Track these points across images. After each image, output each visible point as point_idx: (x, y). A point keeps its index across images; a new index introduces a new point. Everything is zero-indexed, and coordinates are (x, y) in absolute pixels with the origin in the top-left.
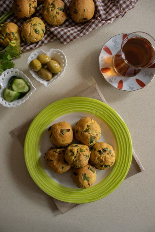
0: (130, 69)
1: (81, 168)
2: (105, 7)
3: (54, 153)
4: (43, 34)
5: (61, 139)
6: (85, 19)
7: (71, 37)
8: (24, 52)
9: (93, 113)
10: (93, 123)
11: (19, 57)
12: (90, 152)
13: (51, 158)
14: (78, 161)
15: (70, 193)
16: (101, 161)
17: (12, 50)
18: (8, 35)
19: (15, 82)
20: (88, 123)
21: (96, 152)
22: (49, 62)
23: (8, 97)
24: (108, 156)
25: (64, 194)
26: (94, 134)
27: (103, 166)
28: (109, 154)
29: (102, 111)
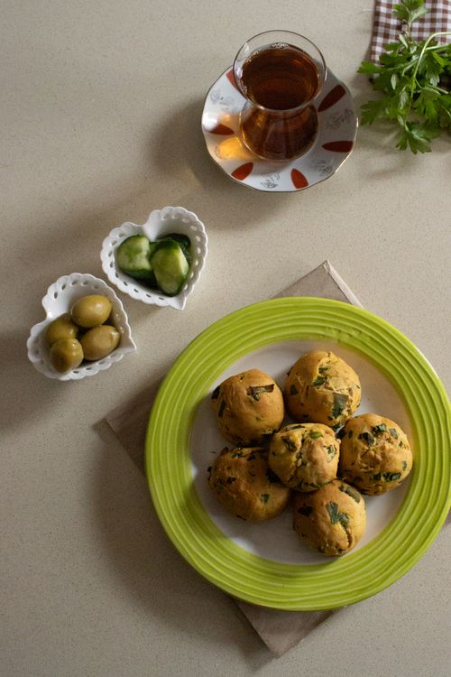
1: (319, 487)
3: (237, 457)
5: (253, 412)
9: (330, 337)
10: (335, 360)
12: (339, 440)
13: (228, 474)
14: (308, 465)
16: (375, 462)
20: (321, 363)
21: (355, 439)
24: (388, 446)
26: (342, 389)
27: (383, 479)
28: (393, 439)
29: (355, 329)
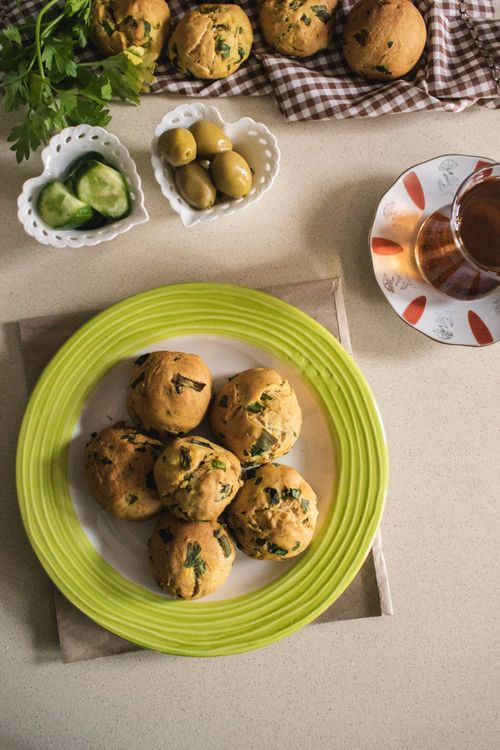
0: (463, 270)
1: (192, 520)
2: (456, 60)
3: (126, 440)
4: (238, 65)
5: (168, 404)
6: (382, 69)
7: (320, 107)
8: (157, 95)
9: (295, 364)
10: (285, 393)
11: (133, 102)
12: (242, 483)
13: (107, 453)
14: (192, 492)
15: (121, 594)
16: (266, 525)
17: (123, 73)
18: (131, 22)
19: (95, 170)
20: (268, 388)
21: (261, 490)
22: (222, 154)
23: (50, 210)
24: (291, 516)
25: (101, 592)
26: (276, 429)
27: (265, 546)
28: (300, 512)
29: (327, 369)
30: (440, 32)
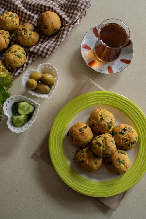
1: (112, 155)
3: (82, 153)
4: (25, 57)
5: (83, 137)
6: (55, 30)
7: (51, 49)
8: (14, 79)
9: (99, 104)
10: (103, 111)
11: (11, 85)
12: (114, 137)
13: (81, 160)
14: (107, 149)
15: (113, 185)
16: (127, 140)
17: (3, 81)
19: (19, 106)
20: (99, 114)
21: (118, 135)
22: (42, 77)
23: (18, 123)
24: (130, 134)
25: (108, 188)
26: (109, 120)
27: (131, 145)
28: (130, 131)
29: (106, 98)
30: (59, 12)
